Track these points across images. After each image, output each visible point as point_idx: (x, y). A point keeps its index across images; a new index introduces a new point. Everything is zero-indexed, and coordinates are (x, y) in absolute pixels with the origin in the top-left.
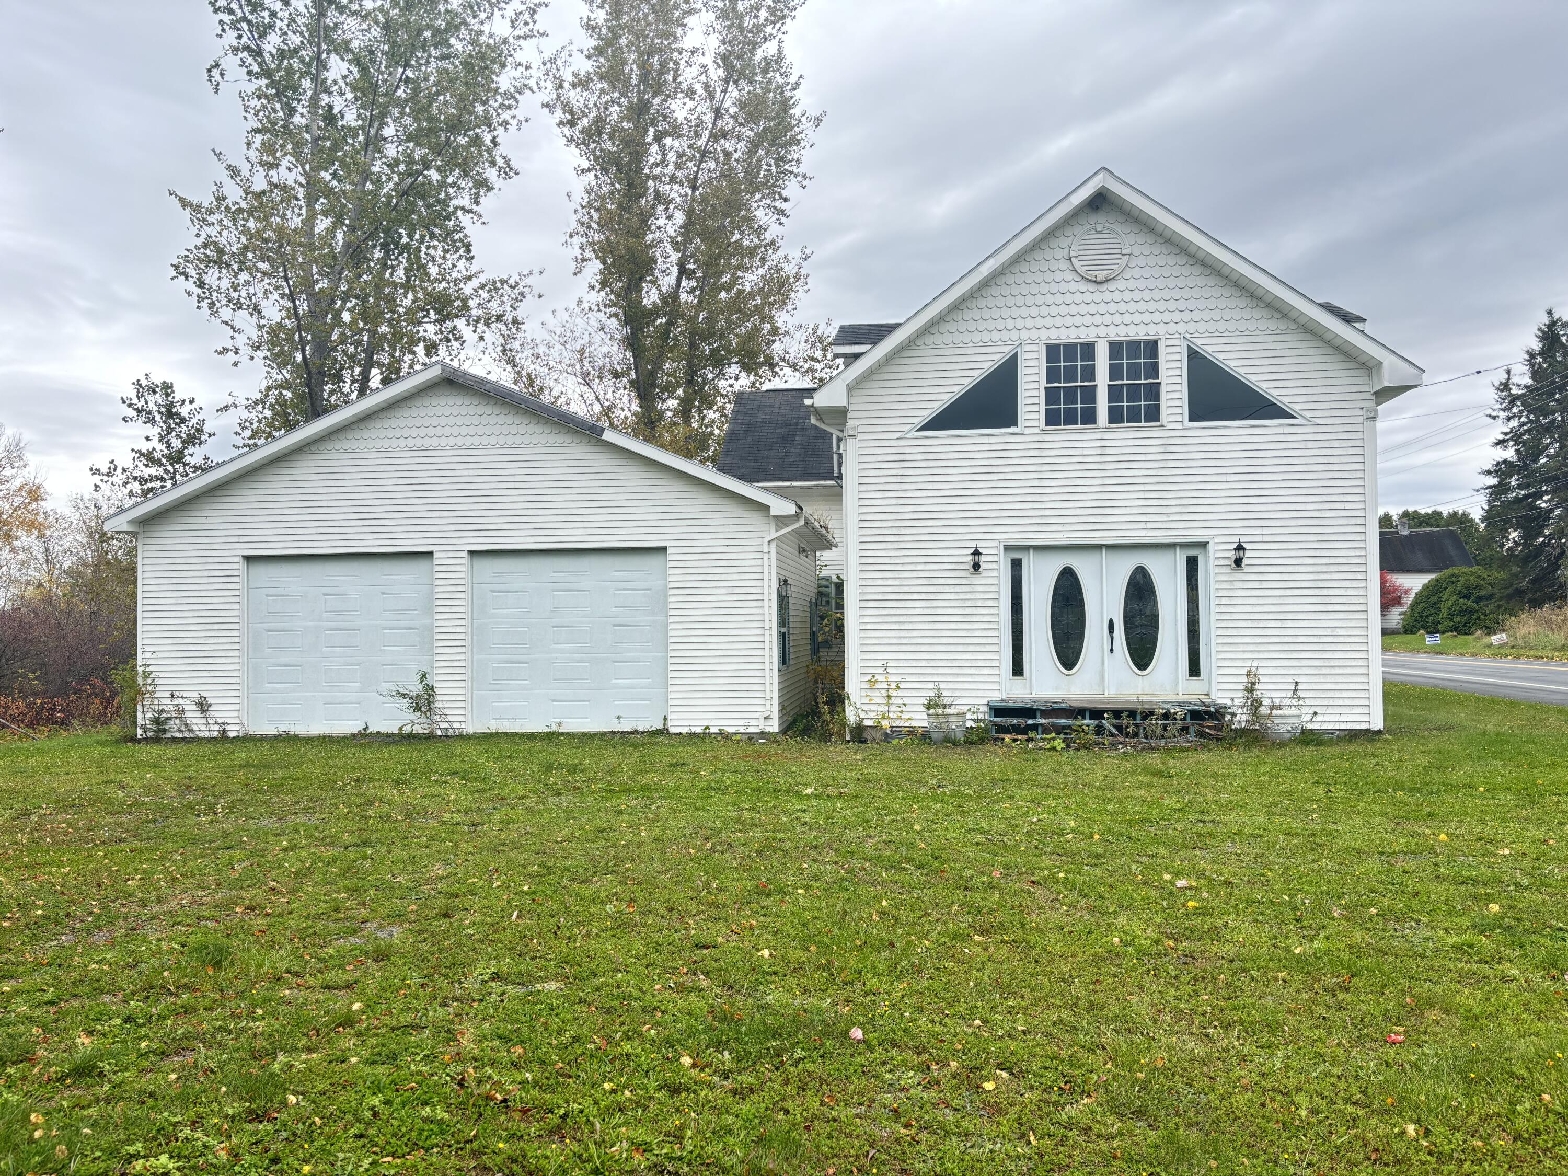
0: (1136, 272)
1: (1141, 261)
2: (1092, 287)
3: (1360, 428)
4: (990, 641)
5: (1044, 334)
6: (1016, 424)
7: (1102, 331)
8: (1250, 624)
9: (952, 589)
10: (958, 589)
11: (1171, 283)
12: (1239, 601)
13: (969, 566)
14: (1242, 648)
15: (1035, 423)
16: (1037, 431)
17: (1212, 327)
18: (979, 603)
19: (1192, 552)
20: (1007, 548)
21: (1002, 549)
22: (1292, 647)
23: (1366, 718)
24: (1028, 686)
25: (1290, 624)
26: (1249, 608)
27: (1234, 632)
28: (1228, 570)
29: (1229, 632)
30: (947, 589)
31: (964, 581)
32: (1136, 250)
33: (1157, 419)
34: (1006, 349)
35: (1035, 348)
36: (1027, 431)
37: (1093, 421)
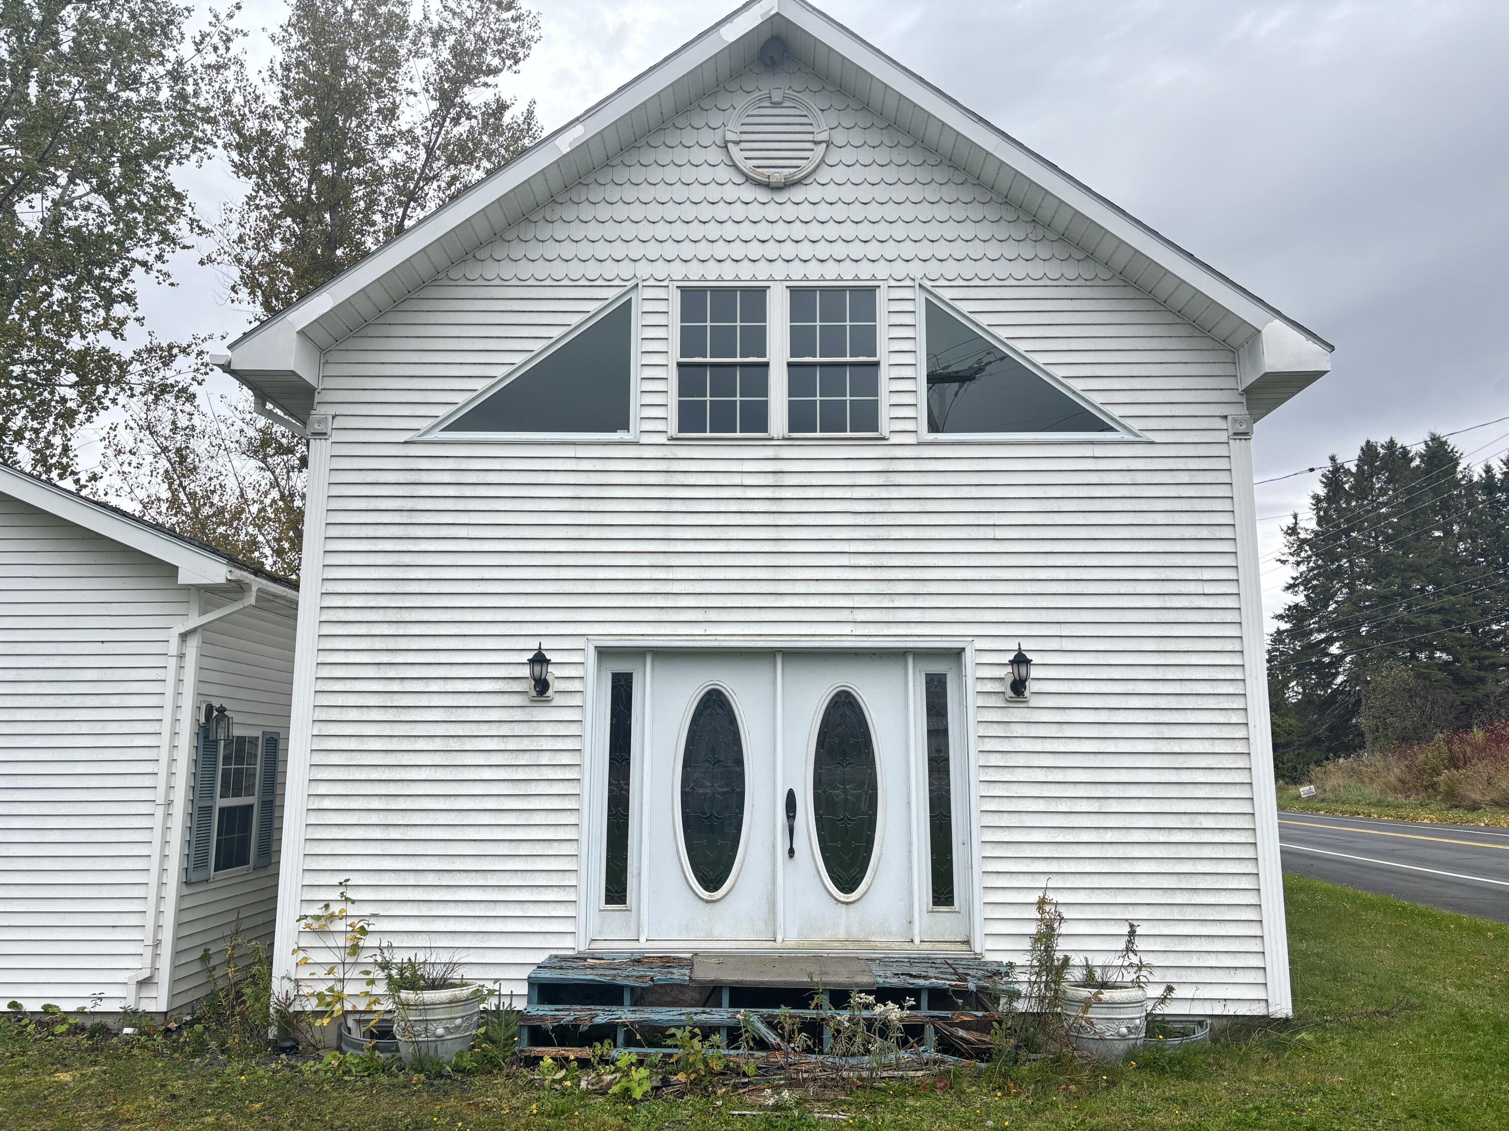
0: (839, 174)
1: (848, 156)
2: (763, 195)
3: (1222, 450)
4: (561, 834)
5: (678, 271)
6: (626, 427)
7: (780, 270)
8: (1041, 806)
9: (494, 730)
10: (504, 730)
11: (899, 193)
12: (1022, 760)
13: (528, 686)
14: (1028, 851)
15: (659, 426)
16: (662, 439)
17: (968, 269)
18: (545, 759)
19: (937, 668)
20: (604, 653)
21: (592, 655)
22: (1121, 851)
23: (1259, 993)
24: (633, 924)
25: (1115, 806)
26: (1040, 776)
27: (1014, 820)
28: (999, 702)
29: (1005, 820)
30: (485, 730)
31: (519, 715)
32: (839, 137)
33: (873, 426)
34: (612, 294)
35: (660, 293)
36: (645, 439)
37: (762, 426)
